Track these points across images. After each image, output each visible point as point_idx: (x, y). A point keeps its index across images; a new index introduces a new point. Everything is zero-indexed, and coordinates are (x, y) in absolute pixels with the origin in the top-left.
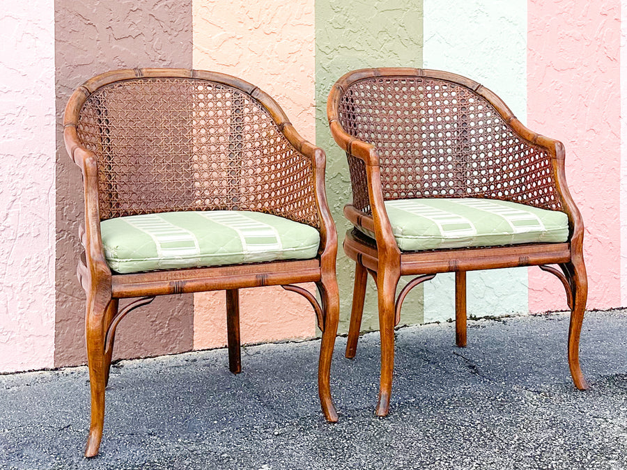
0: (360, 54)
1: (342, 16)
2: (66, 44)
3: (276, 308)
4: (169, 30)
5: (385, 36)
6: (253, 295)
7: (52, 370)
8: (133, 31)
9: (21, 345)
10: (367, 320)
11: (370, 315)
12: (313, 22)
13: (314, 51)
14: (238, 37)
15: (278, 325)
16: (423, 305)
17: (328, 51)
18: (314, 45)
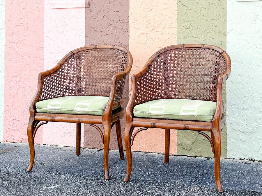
0: (196, 39)
1: (188, 24)
2: (89, 37)
3: (160, 140)
4: (121, 31)
5: (208, 31)
6: (151, 133)
7: (83, 148)
8: (109, 32)
9: (74, 138)
10: (200, 152)
11: (201, 150)
12: (176, 26)
13: (176, 38)
14: (146, 33)
15: (161, 147)
16: (226, 150)
17: (182, 38)
18: (176, 35)
